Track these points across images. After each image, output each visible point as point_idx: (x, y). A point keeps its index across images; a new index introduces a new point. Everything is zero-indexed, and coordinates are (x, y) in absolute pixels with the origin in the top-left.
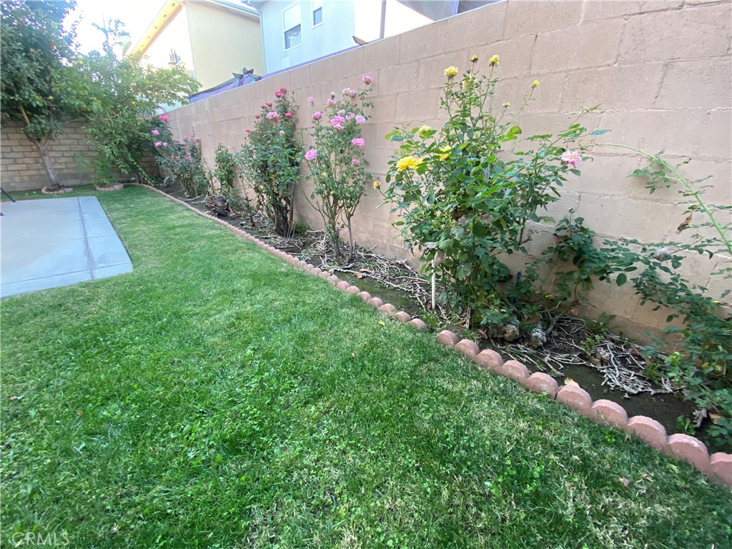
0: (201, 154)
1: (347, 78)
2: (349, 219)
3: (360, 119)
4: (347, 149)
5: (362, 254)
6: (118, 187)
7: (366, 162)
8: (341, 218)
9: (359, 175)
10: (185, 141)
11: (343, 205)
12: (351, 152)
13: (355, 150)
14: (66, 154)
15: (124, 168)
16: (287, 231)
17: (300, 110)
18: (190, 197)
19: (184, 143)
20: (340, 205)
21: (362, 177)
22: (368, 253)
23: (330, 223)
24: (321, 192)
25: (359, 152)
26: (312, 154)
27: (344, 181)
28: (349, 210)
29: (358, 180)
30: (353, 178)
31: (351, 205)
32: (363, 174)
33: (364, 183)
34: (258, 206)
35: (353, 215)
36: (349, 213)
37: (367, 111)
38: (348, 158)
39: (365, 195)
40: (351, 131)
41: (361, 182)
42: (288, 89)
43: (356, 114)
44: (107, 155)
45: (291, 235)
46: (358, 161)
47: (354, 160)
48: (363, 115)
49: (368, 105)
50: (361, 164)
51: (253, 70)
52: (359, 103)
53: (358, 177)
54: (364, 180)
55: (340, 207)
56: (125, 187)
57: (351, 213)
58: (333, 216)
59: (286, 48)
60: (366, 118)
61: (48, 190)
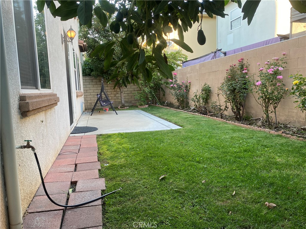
0: (190, 88)
1: (274, 53)
2: (275, 109)
3: (280, 69)
4: (274, 80)
5: (282, 126)
6: (147, 106)
7: (283, 85)
8: (271, 108)
9: (280, 90)
10: (182, 83)
11: (272, 103)
12: (276, 81)
13: (278, 80)
14: (126, 93)
15: (150, 97)
16: (241, 118)
17: (250, 66)
18: (182, 109)
19: (182, 84)
20: (271, 102)
21: (282, 91)
22: (285, 125)
23: (266, 110)
24: (262, 97)
25: (280, 81)
26: (259, 83)
27: (273, 92)
28: (275, 105)
29: (280, 92)
30: (277, 91)
31: (276, 103)
32: (282, 89)
33: (283, 93)
34: (225, 108)
35: (277, 107)
36: (275, 106)
37: (284, 65)
38: (275, 83)
39: (283, 98)
40: (276, 73)
41: (281, 93)
42: (244, 58)
43: (279, 67)
44: (146, 92)
45: (243, 120)
46: (280, 84)
47: (278, 84)
48: (282, 67)
49: (284, 63)
50: (281, 86)
51: (222, 49)
52: (281, 62)
53: (280, 91)
54: (283, 92)
55: (271, 104)
56: (149, 106)
57: (276, 106)
58: (267, 107)
59: (231, 29)
60: (284, 68)
61: (121, 107)
